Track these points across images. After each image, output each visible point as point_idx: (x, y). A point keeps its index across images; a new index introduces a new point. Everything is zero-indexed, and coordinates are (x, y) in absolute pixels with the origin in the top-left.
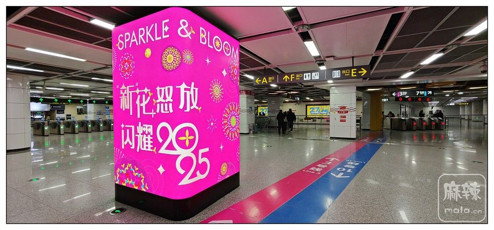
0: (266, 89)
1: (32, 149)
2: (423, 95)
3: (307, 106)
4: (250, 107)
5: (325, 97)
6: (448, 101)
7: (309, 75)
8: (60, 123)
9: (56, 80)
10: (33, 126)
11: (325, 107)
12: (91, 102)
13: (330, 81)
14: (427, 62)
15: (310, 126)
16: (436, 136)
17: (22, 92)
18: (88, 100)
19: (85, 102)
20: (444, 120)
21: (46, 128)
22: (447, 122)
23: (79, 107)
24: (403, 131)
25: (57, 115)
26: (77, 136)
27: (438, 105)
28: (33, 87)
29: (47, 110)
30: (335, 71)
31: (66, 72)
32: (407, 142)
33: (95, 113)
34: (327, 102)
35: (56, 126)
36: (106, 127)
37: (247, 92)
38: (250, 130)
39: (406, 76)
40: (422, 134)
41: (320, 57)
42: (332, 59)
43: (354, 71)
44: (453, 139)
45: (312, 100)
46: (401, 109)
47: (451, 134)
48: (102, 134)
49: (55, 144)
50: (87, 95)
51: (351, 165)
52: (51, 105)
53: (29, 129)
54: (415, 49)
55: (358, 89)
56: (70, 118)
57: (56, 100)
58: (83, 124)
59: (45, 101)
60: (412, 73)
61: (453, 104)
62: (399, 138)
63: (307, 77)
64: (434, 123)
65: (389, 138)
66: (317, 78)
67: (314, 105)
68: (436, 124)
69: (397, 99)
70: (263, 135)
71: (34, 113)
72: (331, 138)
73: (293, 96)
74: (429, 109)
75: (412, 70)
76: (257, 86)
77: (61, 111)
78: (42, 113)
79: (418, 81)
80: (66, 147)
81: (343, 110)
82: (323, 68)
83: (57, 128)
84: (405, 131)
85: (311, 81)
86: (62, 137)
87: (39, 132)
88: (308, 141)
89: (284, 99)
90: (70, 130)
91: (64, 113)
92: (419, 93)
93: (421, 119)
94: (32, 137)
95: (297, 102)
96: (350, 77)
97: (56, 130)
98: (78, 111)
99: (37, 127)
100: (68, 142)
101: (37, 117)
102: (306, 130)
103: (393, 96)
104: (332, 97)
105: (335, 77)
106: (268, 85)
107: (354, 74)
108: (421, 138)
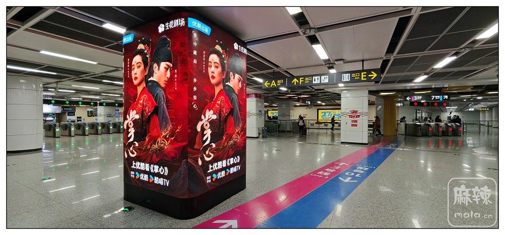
0: (276, 93)
1: (43, 151)
2: (439, 99)
3: (318, 110)
4: (260, 111)
5: (336, 101)
6: (467, 106)
7: (318, 79)
8: (71, 125)
9: (68, 82)
10: (45, 127)
11: (337, 112)
12: (101, 104)
13: (341, 85)
14: (441, 65)
15: (321, 131)
16: (453, 142)
17: (36, 94)
18: (98, 102)
19: (96, 104)
20: (462, 125)
21: (57, 130)
22: (465, 128)
23: (90, 110)
24: (418, 136)
25: (68, 118)
26: (87, 137)
27: (456, 111)
28: (46, 89)
29: (58, 112)
30: (345, 75)
31: (77, 74)
32: (422, 148)
33: (104, 115)
34: (338, 106)
35: (66, 127)
36: (115, 130)
37: (257, 96)
38: (259, 134)
39: (420, 80)
40: (438, 139)
41: (329, 60)
42: (341, 62)
43: (364, 74)
44: (472, 146)
45: (324, 104)
46: (416, 114)
47: (470, 141)
48: (111, 136)
49: (66, 145)
50: (98, 97)
51: (361, 169)
52: (62, 107)
53: (42, 131)
54: (427, 53)
55: (371, 92)
56: (81, 121)
57: (67, 102)
58: (93, 126)
59: (57, 103)
60: (426, 77)
61: (473, 110)
62: (415, 144)
63: (316, 80)
64: (451, 129)
65: (403, 144)
66: (327, 81)
67: (326, 109)
68: (453, 130)
69: (412, 103)
70: (273, 139)
71: (46, 115)
72: (342, 143)
73: (304, 100)
74: (448, 114)
75: (425, 74)
76: (266, 89)
77: (72, 113)
78: (53, 115)
79: (434, 85)
80: (76, 149)
81: (354, 114)
82: (333, 71)
83: (68, 130)
84: (420, 136)
85: (321, 84)
86: (73, 139)
87: (51, 133)
88: (319, 145)
89: (295, 103)
90: (80, 132)
91: (74, 115)
92: (435, 98)
93: (437, 125)
94: (44, 139)
95: (307, 106)
96: (360, 81)
97: (67, 132)
98: (88, 114)
99: (49, 129)
100: (78, 144)
101: (48, 119)
102: (318, 134)
103: (407, 101)
104: (343, 102)
105: (344, 80)
106: (277, 89)
107: (364, 78)
108: (437, 144)
